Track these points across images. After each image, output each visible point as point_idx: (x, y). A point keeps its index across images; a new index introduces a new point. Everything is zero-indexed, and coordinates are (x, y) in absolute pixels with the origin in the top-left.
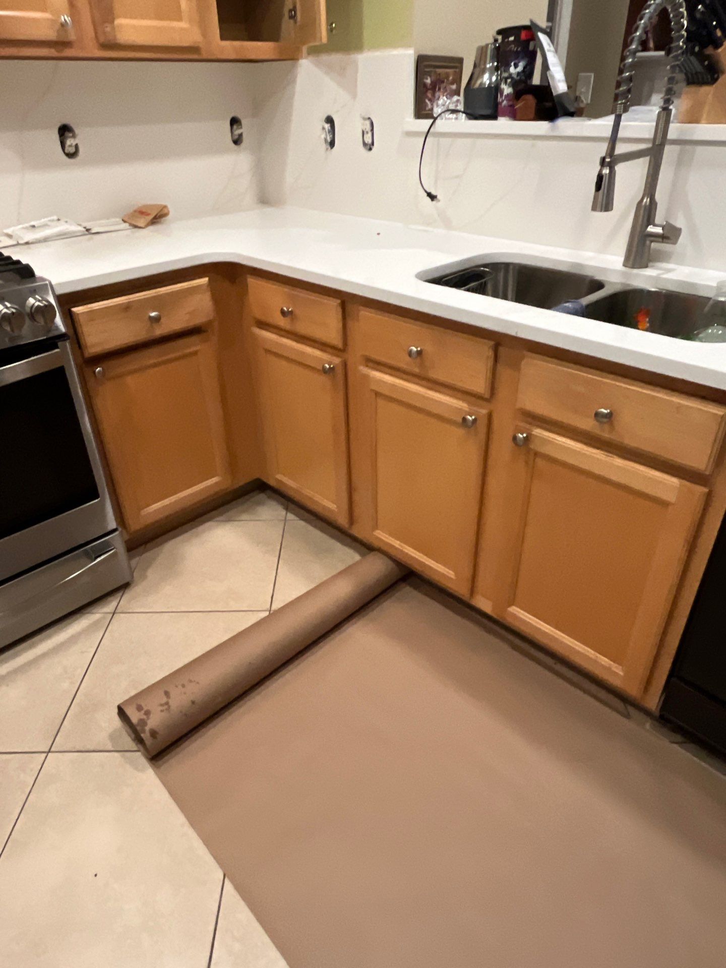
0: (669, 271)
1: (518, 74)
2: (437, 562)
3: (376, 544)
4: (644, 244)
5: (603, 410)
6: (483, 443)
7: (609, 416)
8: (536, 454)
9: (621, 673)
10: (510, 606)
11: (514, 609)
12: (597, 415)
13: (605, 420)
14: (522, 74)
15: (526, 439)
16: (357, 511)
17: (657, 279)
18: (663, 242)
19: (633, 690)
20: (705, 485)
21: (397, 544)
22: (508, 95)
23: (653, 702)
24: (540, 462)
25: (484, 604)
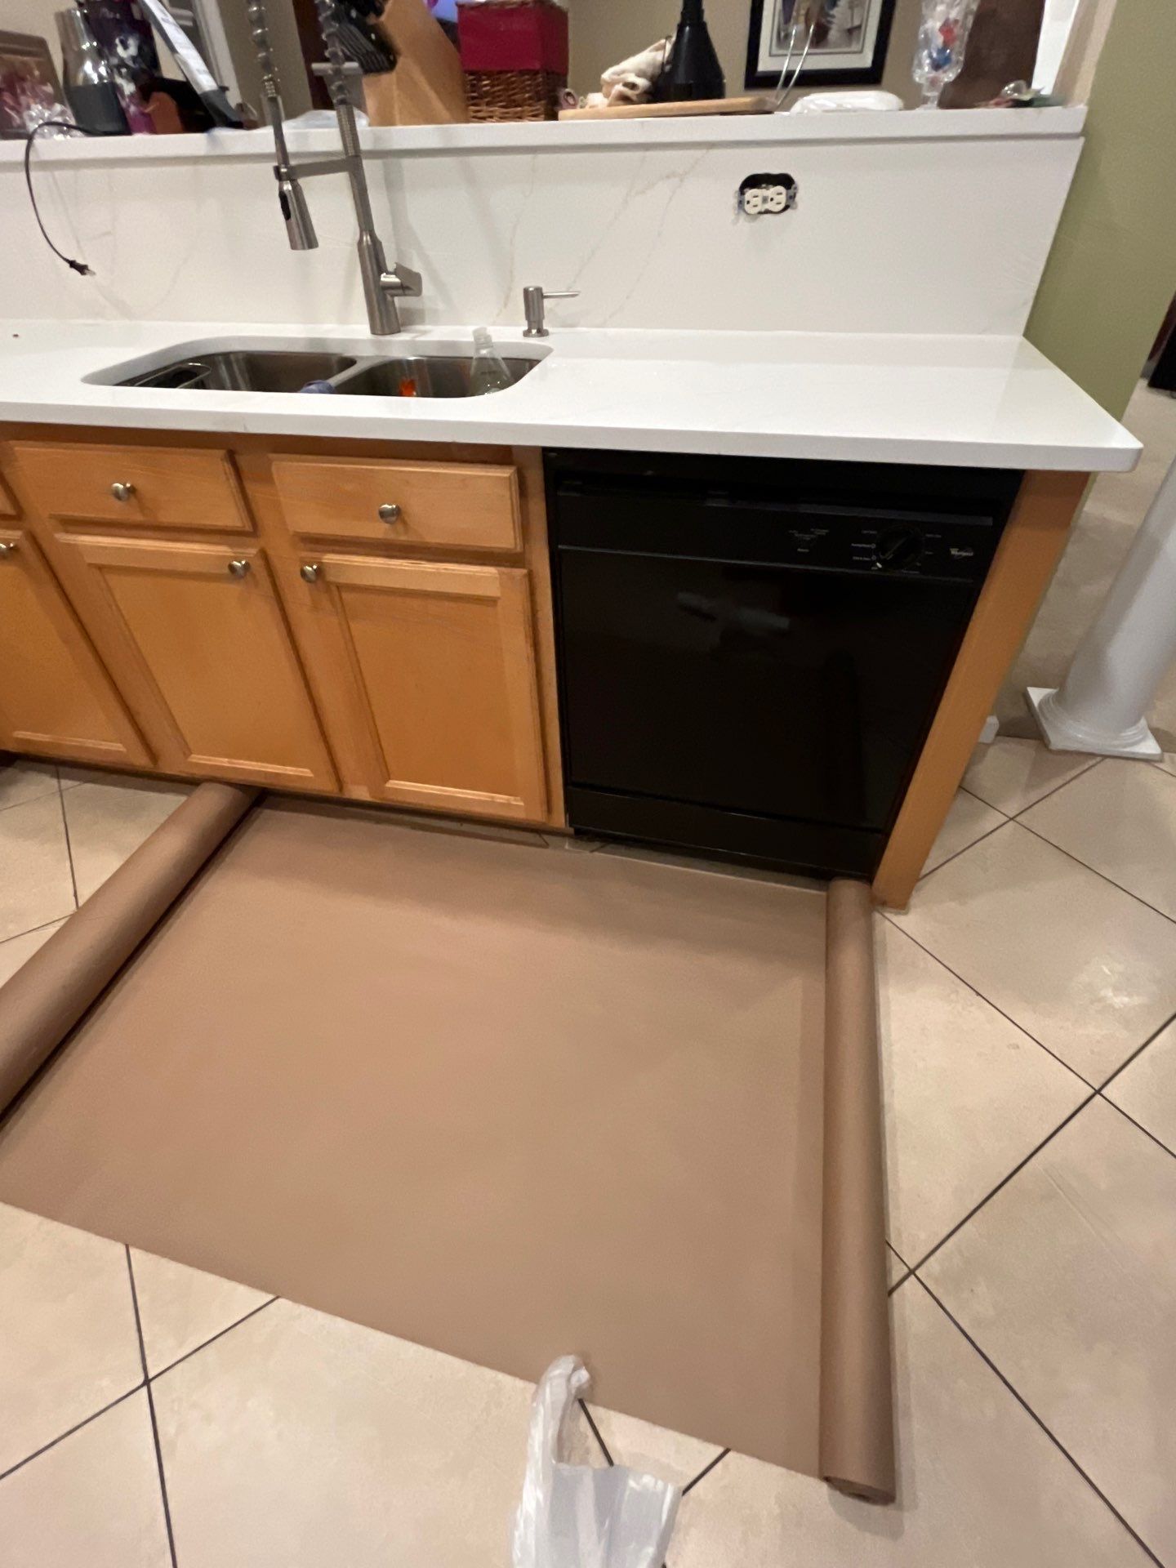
0: (424, 333)
1: (134, 59)
2: (284, 765)
3: (198, 773)
4: (385, 299)
5: (386, 506)
6: (271, 593)
7: (397, 512)
8: (339, 587)
9: (522, 804)
10: (386, 781)
11: (393, 784)
12: (383, 514)
13: (394, 519)
14: (140, 60)
15: (319, 572)
16: (156, 741)
17: (413, 343)
18: (405, 295)
19: (537, 815)
20: (524, 567)
21: (224, 762)
22: (132, 96)
23: (560, 819)
24: (347, 597)
25: (361, 793)
